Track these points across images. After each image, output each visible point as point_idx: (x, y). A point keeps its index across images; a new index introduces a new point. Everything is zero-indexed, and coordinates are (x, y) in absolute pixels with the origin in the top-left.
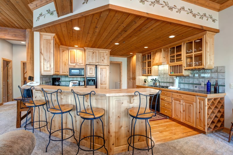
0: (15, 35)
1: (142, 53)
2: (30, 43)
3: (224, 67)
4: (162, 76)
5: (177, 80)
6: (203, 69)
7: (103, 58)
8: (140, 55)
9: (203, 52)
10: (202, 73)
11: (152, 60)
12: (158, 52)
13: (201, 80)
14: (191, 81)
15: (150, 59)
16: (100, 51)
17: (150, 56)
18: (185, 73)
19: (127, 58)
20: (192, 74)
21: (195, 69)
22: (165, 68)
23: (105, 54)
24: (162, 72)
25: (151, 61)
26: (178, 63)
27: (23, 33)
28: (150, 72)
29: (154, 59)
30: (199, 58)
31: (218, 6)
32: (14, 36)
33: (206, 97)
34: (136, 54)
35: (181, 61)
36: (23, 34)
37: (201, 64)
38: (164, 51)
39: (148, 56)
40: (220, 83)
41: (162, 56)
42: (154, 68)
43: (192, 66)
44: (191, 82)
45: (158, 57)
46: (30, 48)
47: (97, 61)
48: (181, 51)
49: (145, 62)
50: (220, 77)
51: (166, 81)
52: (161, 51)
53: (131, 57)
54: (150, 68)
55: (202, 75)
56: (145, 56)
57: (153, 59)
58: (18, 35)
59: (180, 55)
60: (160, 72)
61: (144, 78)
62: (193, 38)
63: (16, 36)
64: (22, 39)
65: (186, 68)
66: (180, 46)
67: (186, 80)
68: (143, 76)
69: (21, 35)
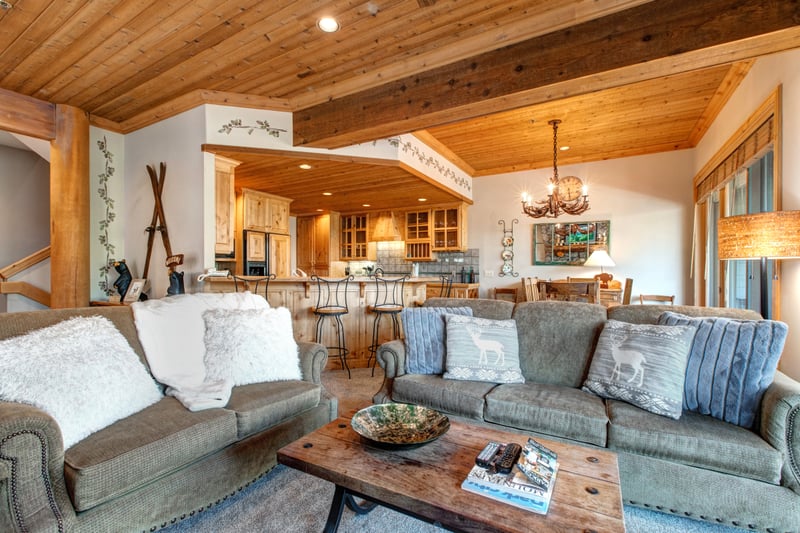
0: (12, 113)
1: (341, 212)
2: (75, 152)
3: (477, 250)
4: (386, 262)
5: (417, 268)
6: (458, 251)
7: (277, 218)
8: (337, 216)
9: (459, 228)
10: (455, 257)
11: (367, 230)
12: (383, 216)
13: (452, 267)
14: (438, 269)
15: (364, 226)
16: (273, 200)
17: (364, 219)
18: (433, 256)
19: (298, 217)
20: (439, 257)
21: (448, 252)
22: (398, 246)
23: (282, 208)
24: (386, 253)
25: (364, 232)
26: (423, 240)
27: (45, 114)
28: (362, 254)
29: (372, 228)
30: (453, 236)
31: (473, 171)
32: (9, 116)
33: (467, 287)
34: (329, 213)
35: (427, 237)
36: (45, 118)
37: (455, 245)
38: (395, 216)
39: (358, 219)
40: (475, 271)
41: (391, 225)
42: (371, 246)
43: (443, 246)
44: (437, 271)
45: (384, 226)
46: (75, 165)
47: (267, 224)
48: (426, 221)
49: (350, 234)
50: (475, 263)
51: (393, 270)
52: (390, 216)
53: (311, 216)
54: (365, 246)
55: (456, 260)
56: (350, 220)
57: (370, 228)
58: (26, 116)
59: (426, 228)
60: (380, 253)
61: (342, 265)
62: (446, 207)
63: (15, 117)
64: (43, 132)
65: (435, 249)
66: (426, 215)
67: (430, 268)
68: (341, 260)
69: (36, 119)
